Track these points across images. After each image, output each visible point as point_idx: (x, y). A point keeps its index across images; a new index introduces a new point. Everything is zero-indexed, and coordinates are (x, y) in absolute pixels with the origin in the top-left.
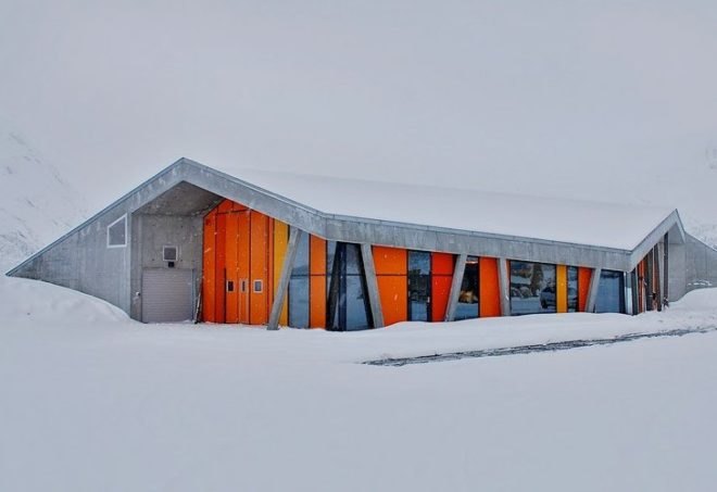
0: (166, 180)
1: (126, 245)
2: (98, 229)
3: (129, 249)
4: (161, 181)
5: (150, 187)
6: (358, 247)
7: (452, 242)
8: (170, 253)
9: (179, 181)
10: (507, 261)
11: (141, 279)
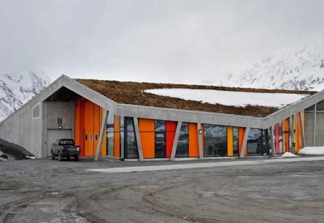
0: (57, 86)
1: (40, 117)
2: (28, 109)
3: (41, 120)
4: (54, 86)
5: (50, 89)
6: (132, 118)
7: (174, 115)
8: (60, 121)
9: (61, 86)
10: (202, 124)
11: (47, 135)
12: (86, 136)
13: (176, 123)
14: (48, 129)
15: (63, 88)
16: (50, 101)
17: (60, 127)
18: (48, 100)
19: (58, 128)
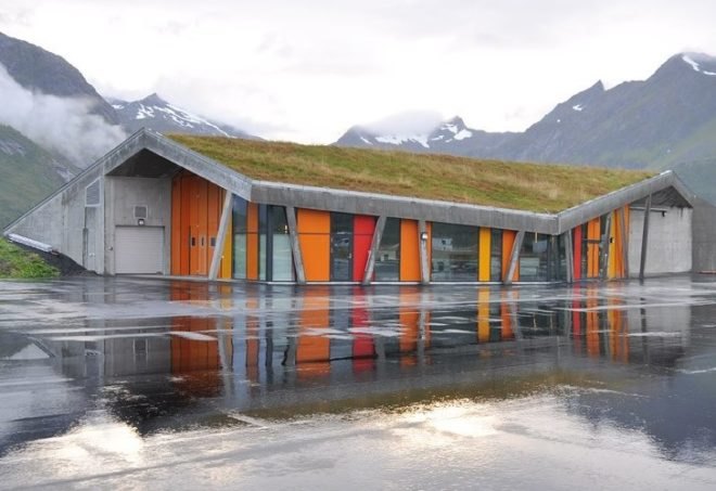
0: (131, 148)
1: (101, 204)
2: (77, 189)
3: (103, 208)
4: (126, 147)
5: (118, 153)
6: (284, 208)
7: (371, 205)
8: (140, 212)
9: (141, 148)
10: (427, 222)
11: (114, 235)
12: (194, 239)
13: (376, 218)
14: (117, 226)
15: (145, 151)
16: (119, 175)
17: (141, 223)
18: (114, 174)
19: (136, 224)
